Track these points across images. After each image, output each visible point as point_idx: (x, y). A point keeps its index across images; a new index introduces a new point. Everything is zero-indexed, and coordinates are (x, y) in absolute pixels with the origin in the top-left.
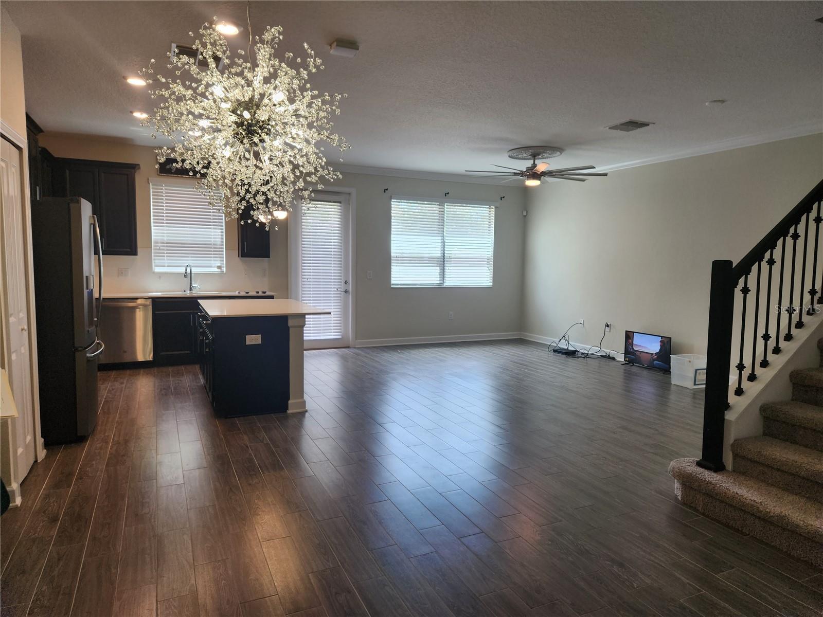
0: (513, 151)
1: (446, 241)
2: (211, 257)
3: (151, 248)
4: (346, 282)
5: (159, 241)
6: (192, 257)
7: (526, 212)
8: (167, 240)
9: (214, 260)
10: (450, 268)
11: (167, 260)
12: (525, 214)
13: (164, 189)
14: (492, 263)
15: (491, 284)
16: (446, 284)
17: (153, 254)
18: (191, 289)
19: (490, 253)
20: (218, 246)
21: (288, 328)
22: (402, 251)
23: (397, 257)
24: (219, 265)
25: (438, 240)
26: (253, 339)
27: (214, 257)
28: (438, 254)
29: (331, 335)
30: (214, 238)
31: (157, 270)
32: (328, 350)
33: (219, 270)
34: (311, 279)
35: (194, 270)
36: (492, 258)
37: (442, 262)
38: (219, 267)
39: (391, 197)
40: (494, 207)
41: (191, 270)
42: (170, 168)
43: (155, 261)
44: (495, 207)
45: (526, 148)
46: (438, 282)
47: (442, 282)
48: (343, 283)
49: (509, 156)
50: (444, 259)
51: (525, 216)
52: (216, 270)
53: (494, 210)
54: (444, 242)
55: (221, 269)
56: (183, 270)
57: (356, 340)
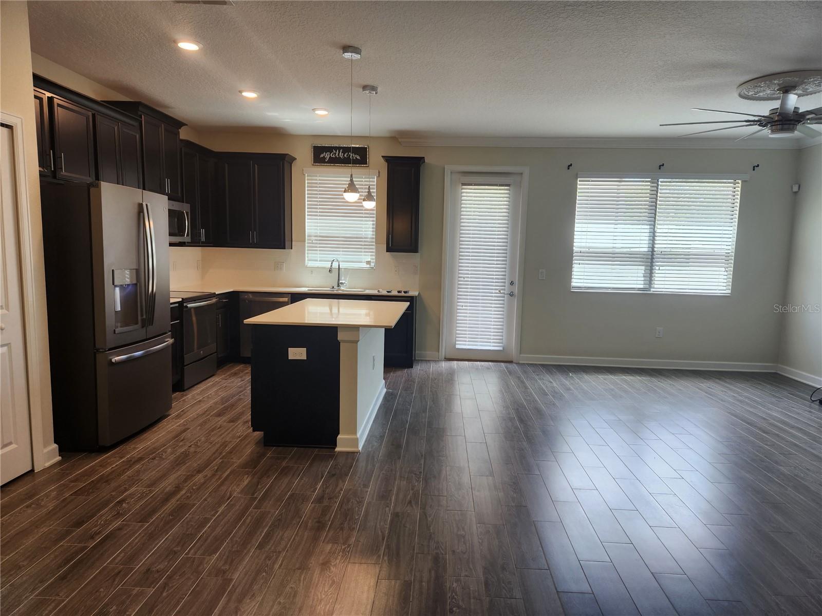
0: (744, 86)
1: (658, 231)
2: (361, 252)
3: (305, 241)
4: (512, 283)
5: (313, 234)
6: (343, 251)
7: (797, 186)
8: (320, 233)
9: (364, 255)
10: (661, 268)
11: (320, 254)
12: (795, 189)
13: (318, 179)
14: (732, 262)
15: (729, 291)
16: (654, 290)
17: (306, 248)
18: (338, 286)
19: (730, 247)
20: (368, 240)
21: (339, 343)
22: (588, 245)
23: (581, 253)
24: (369, 260)
25: (646, 228)
26: (297, 353)
27: (365, 252)
28: (644, 248)
29: (490, 346)
30: (366, 231)
31: (310, 264)
32: (483, 363)
33: (368, 266)
34: (468, 278)
35: (343, 265)
36: (733, 254)
37: (650, 259)
38: (368, 263)
39: (577, 174)
40: (740, 181)
41: (339, 265)
42: (324, 157)
43: (309, 255)
44: (742, 182)
45: (767, 77)
46: (642, 286)
47: (647, 286)
48: (507, 284)
49: (741, 96)
50: (653, 255)
51: (796, 193)
52: (364, 265)
53: (740, 185)
54: (654, 232)
55: (370, 265)
56: (328, 265)
57: (520, 354)
